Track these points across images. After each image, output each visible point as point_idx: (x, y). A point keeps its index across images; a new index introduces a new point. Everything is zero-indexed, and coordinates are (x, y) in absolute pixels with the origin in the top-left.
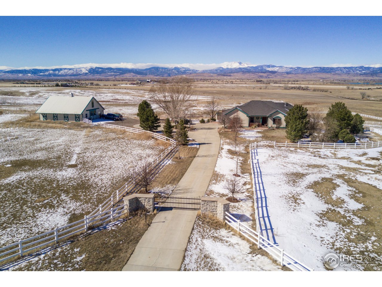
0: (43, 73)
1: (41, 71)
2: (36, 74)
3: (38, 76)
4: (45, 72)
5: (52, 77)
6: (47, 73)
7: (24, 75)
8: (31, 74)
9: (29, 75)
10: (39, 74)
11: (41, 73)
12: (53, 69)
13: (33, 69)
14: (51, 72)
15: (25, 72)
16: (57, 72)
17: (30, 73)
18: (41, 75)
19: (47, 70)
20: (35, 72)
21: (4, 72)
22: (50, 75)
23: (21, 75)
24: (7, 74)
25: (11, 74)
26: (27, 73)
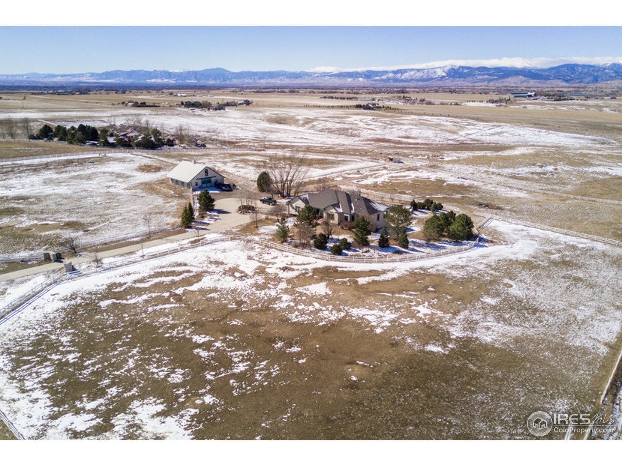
0: (380, 76)
1: (377, 73)
2: (370, 78)
3: (373, 82)
4: (382, 75)
5: (390, 84)
6: (384, 77)
7: (354, 80)
8: (364, 78)
9: (361, 79)
10: (373, 79)
11: (376, 76)
12: (395, 70)
13: (367, 71)
14: (391, 75)
15: (356, 75)
16: (399, 75)
17: (362, 77)
18: (375, 80)
19: (386, 72)
20: (369, 75)
21: (329, 76)
22: (388, 80)
23: (349, 80)
24: (333, 77)
25: (338, 78)
26: (359, 77)
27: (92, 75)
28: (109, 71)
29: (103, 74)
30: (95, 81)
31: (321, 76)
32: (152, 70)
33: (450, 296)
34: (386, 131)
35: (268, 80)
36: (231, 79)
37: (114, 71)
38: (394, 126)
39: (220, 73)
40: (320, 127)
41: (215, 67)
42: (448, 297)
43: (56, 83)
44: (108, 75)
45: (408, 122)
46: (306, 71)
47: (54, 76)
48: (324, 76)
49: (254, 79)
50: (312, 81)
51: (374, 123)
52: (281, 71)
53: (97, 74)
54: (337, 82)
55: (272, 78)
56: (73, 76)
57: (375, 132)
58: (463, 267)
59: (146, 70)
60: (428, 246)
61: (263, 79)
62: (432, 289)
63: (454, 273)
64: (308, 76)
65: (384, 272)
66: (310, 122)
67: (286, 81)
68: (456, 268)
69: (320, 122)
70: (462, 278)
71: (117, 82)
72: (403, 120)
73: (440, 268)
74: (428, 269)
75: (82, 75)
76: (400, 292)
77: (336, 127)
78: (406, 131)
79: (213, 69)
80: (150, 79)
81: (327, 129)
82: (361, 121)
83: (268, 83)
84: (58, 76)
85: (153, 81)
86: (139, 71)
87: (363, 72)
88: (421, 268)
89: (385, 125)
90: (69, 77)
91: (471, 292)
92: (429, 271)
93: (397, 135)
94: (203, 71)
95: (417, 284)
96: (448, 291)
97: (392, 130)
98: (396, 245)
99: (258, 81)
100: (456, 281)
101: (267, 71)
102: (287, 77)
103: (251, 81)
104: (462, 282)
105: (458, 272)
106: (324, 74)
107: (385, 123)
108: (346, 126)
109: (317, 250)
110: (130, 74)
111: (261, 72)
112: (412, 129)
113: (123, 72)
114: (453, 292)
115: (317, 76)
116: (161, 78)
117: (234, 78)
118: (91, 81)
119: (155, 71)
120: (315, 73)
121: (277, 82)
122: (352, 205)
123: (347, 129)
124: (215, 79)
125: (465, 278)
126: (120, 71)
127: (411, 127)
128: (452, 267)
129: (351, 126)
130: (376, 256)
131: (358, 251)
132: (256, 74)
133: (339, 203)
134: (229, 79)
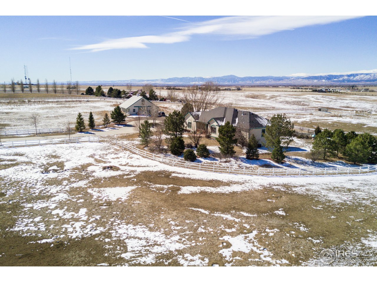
0: (337, 79)
1: (335, 77)
2: (330, 80)
3: (332, 82)
4: (339, 78)
5: (345, 83)
6: (341, 79)
7: (319, 81)
8: (326, 80)
9: (324, 80)
10: (333, 80)
11: (335, 78)
12: (349, 74)
13: (328, 76)
14: (346, 78)
15: (320, 78)
16: (352, 78)
17: (324, 79)
18: (334, 81)
19: (342, 76)
20: (329, 78)
21: (302, 79)
22: (344, 81)
23: (315, 81)
24: (304, 80)
25: (307, 80)
26: (322, 79)
27: (162, 80)
28: (171, 78)
29: (168, 79)
30: (163, 83)
31: (296, 79)
32: (194, 77)
33: (307, 227)
34: (331, 103)
35: (261, 82)
36: (239, 81)
37: (174, 78)
38: (338, 101)
39: (232, 78)
40: (281, 100)
41: (229, 75)
42: (302, 229)
43: (143, 84)
44: (170, 80)
45: (350, 98)
46: (286, 76)
47: (143, 81)
48: (298, 79)
49: (253, 81)
50: (289, 82)
51: (322, 99)
52: (270, 76)
53: (165, 80)
54: (306, 82)
55: (264, 80)
56: (153, 80)
57: (322, 103)
58: (350, 190)
59: (190, 77)
60: (312, 165)
61: (258, 81)
62: (281, 213)
63: (333, 196)
64: (287, 79)
65: (228, 184)
66: (274, 97)
67: (273, 82)
68: (339, 191)
69: (282, 97)
70: (342, 204)
71: (175, 84)
72: (346, 97)
73: (314, 188)
74: (295, 187)
75: (157, 80)
76: (225, 211)
77: (292, 100)
78: (347, 104)
79: (228, 76)
80: (192, 82)
81: (285, 101)
82: (313, 97)
83: (261, 83)
84: (145, 81)
85: (194, 83)
86: (187, 78)
87: (325, 76)
88: (284, 185)
89: (331, 100)
90: (150, 81)
91: (348, 226)
92: (294, 189)
93: (340, 105)
94: (222, 77)
95: (262, 204)
96: (306, 219)
97: (336, 103)
98: (270, 159)
99: (255, 82)
100: (329, 206)
101: (261, 76)
102: (274, 80)
103: (251, 82)
104: (340, 209)
105: (340, 196)
106: (298, 78)
107: (331, 99)
108: (300, 100)
109: (172, 155)
110: (182, 79)
111: (257, 77)
112: (352, 102)
113: (178, 78)
114: (316, 221)
115: (293, 79)
116: (198, 81)
117: (240, 81)
118: (161, 83)
119: (196, 77)
120: (292, 77)
121: (267, 82)
122: (237, 120)
123: (300, 102)
124: (229, 82)
125: (347, 205)
126: (177, 78)
127: (352, 101)
128: (333, 189)
129: (304, 100)
130: (235, 166)
131: (217, 160)
132: (254, 78)
133: (224, 118)
134: (237, 81)
